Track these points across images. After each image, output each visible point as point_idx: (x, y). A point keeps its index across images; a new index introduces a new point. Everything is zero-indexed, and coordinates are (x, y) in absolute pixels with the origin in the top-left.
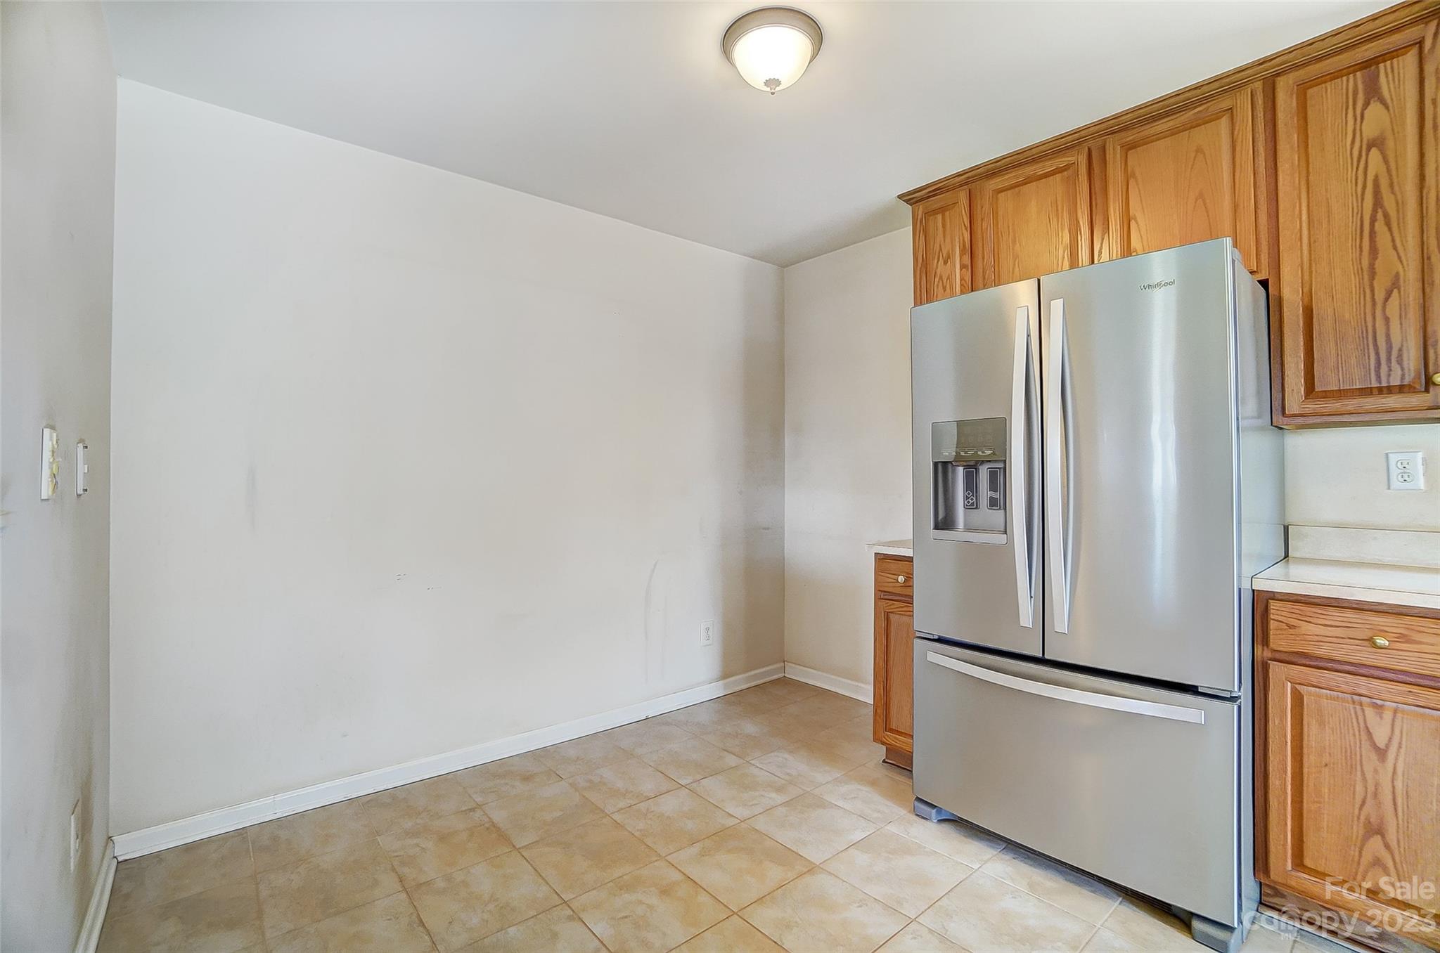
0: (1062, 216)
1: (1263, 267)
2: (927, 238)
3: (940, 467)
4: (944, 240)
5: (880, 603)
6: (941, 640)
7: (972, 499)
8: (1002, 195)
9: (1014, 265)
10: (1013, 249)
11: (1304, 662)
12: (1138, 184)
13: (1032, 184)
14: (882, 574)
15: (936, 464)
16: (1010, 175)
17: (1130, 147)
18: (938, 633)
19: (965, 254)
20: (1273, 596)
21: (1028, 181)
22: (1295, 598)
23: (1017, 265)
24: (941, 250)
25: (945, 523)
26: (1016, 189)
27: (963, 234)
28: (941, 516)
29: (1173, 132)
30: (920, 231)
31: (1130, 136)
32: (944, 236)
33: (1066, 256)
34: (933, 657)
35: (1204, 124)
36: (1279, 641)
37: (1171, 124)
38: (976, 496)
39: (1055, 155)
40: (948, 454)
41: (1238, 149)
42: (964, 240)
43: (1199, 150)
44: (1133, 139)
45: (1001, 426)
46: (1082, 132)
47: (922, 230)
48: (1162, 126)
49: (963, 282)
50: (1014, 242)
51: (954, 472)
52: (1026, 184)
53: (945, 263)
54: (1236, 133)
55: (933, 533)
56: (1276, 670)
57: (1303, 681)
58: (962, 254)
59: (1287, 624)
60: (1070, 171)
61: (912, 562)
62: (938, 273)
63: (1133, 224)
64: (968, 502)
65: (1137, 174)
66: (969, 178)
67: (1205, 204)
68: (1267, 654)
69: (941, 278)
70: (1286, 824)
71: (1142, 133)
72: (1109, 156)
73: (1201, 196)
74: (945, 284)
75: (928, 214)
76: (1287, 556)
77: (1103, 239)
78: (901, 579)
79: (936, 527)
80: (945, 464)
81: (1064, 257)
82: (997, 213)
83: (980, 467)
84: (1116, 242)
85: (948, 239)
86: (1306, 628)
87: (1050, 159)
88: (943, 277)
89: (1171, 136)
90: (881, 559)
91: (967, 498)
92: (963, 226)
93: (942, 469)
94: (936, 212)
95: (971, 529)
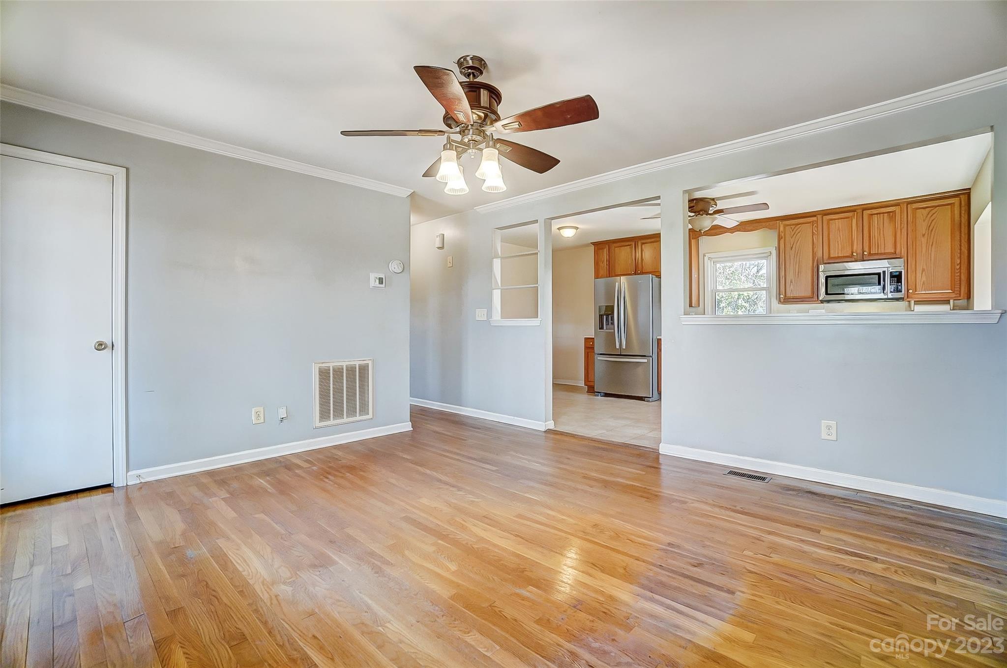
0: (629, 256)
2: (598, 255)
4: (601, 257)
5: (586, 350)
6: (601, 354)
7: (608, 322)
8: (616, 249)
9: (619, 266)
10: (618, 262)
12: (644, 252)
13: (623, 247)
14: (586, 343)
16: (618, 244)
17: (643, 243)
19: (607, 262)
23: (621, 273)
24: (601, 259)
25: (601, 328)
26: (620, 247)
31: (644, 241)
32: (602, 255)
33: (630, 266)
34: (599, 358)
39: (628, 242)
40: (602, 313)
42: (607, 258)
45: (613, 307)
46: (633, 238)
47: (596, 253)
48: (649, 241)
49: (607, 268)
50: (619, 260)
51: (603, 317)
53: (602, 266)
60: (630, 247)
61: (594, 338)
62: (601, 269)
63: (643, 260)
65: (644, 250)
66: (608, 242)
72: (639, 245)
73: (655, 258)
75: (598, 249)
78: (591, 343)
79: (599, 330)
80: (602, 315)
82: (616, 252)
83: (608, 316)
84: (640, 264)
89: (650, 243)
90: (586, 339)
91: (606, 322)
92: (607, 255)
93: (601, 316)
94: (600, 249)
95: (606, 329)
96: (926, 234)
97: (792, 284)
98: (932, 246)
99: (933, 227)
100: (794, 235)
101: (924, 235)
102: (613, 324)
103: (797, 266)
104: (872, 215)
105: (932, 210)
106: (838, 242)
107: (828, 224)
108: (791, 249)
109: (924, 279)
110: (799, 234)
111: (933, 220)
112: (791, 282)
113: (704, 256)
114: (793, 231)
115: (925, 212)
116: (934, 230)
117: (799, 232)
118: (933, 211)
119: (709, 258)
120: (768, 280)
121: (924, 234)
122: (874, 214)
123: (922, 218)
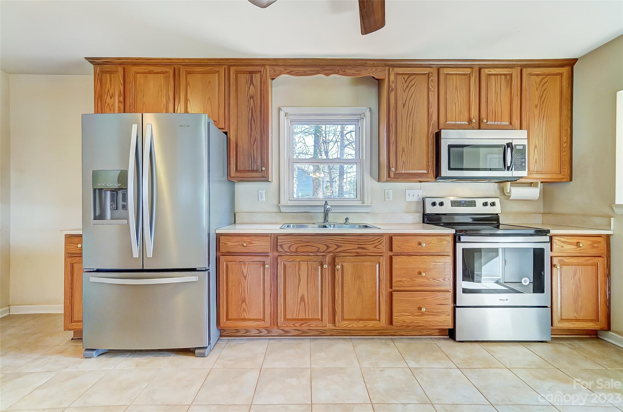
0: (163, 92)
1: (226, 128)
2: (102, 84)
3: (97, 192)
4: (111, 88)
5: (67, 259)
6: (98, 271)
7: (114, 206)
8: (138, 75)
9: (143, 107)
10: (143, 100)
11: (229, 254)
12: (190, 88)
13: (152, 74)
14: (69, 244)
15: (95, 190)
16: (142, 68)
17: (188, 73)
18: (96, 268)
19: (121, 96)
20: (222, 235)
21: (150, 72)
22: (227, 234)
23: (144, 107)
24: (109, 91)
25: (99, 216)
26: (145, 74)
27: (120, 87)
28: (98, 214)
29: (203, 73)
30: (98, 79)
31: (189, 69)
32: (111, 85)
33: (164, 108)
34: (92, 279)
35: (211, 74)
36: (223, 249)
37: (201, 69)
38: (116, 204)
39: (161, 66)
41: (220, 86)
42: (120, 90)
43: (209, 82)
44: (189, 70)
46: (171, 61)
47: (99, 79)
48: (198, 69)
49: (120, 109)
50: (143, 97)
51: (105, 194)
52: (149, 74)
53: (111, 98)
54: (220, 80)
55: (93, 221)
56: (222, 258)
57: (228, 261)
58: (120, 95)
59: (225, 243)
60: (167, 74)
61: (82, 237)
62: (107, 102)
63: (188, 101)
64: (112, 207)
65: (190, 84)
66: (123, 62)
67: (210, 102)
68: (220, 254)
69: (108, 104)
70: (224, 307)
71: (193, 69)
72: (181, 74)
73: (209, 98)
74: (110, 108)
75: (102, 72)
76: (235, 222)
77: (178, 105)
78: (79, 245)
79: (95, 218)
80: (99, 189)
81: (163, 109)
82: (136, 82)
83: (118, 191)
84: (183, 107)
85: (113, 86)
86: (229, 244)
87: (159, 67)
88: (110, 104)
89: (201, 74)
90: (68, 237)
91: (112, 205)
92: (120, 84)
94: (107, 72)
95: (112, 218)
96: (539, 105)
97: (403, 153)
98: (543, 119)
99: (545, 98)
100: (407, 87)
101: (536, 107)
102: (125, 207)
103: (410, 130)
104: (490, 75)
105: (544, 78)
106: (455, 103)
107: (446, 79)
108: (404, 107)
109: (536, 156)
110: (413, 88)
111: (544, 90)
112: (403, 151)
113: (279, 109)
114: (406, 82)
115: (538, 79)
116: (545, 101)
117: (413, 86)
118: (545, 80)
119: (286, 115)
120: (358, 150)
121: (537, 105)
122: (492, 75)
123: (535, 87)
